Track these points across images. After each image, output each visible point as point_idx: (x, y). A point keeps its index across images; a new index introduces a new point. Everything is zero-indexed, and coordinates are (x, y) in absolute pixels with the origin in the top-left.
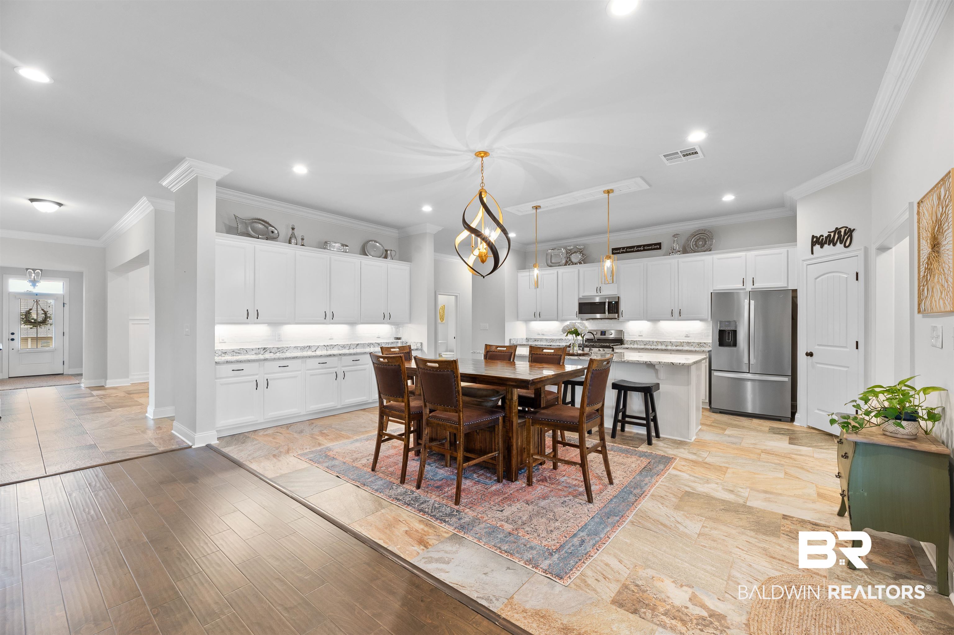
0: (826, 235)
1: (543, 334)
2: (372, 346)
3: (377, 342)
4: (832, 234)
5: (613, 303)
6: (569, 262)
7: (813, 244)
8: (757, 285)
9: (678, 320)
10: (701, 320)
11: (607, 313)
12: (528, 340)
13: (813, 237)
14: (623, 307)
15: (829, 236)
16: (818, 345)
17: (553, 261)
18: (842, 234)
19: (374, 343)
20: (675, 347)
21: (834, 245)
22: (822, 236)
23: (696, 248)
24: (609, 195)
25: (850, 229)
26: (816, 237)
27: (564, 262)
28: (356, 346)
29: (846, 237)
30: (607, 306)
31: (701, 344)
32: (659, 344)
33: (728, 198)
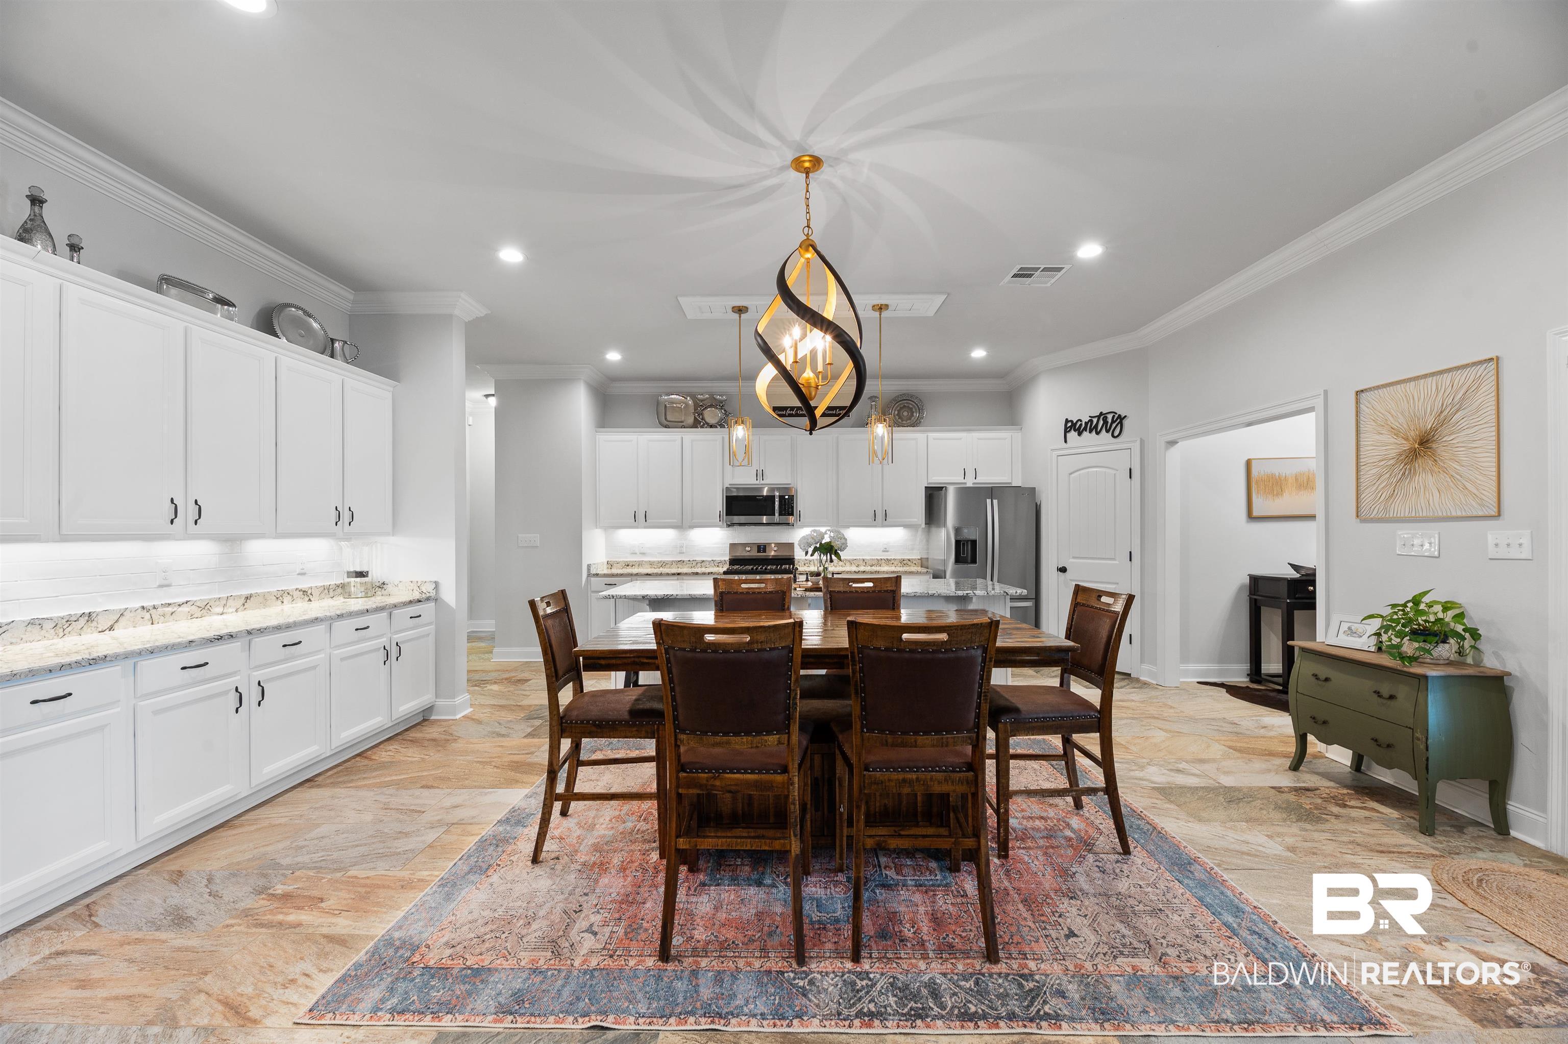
0: (1085, 419)
1: (643, 554)
2: (287, 599)
3: (300, 587)
4: (1095, 420)
5: (787, 497)
6: (698, 423)
7: (1066, 431)
8: (979, 480)
9: (883, 526)
10: (906, 526)
11: (777, 514)
12: (610, 565)
13: (1067, 421)
14: (801, 505)
15: (1091, 421)
16: (1074, 558)
17: (668, 418)
18: (1110, 420)
19: (292, 590)
20: (869, 568)
21: (1098, 433)
22: (1081, 420)
23: (900, 420)
24: (880, 315)
25: (1120, 416)
26: (1072, 421)
27: (690, 420)
28: (243, 600)
29: (1114, 425)
30: (777, 503)
31: (905, 562)
32: (848, 564)
33: (979, 354)
